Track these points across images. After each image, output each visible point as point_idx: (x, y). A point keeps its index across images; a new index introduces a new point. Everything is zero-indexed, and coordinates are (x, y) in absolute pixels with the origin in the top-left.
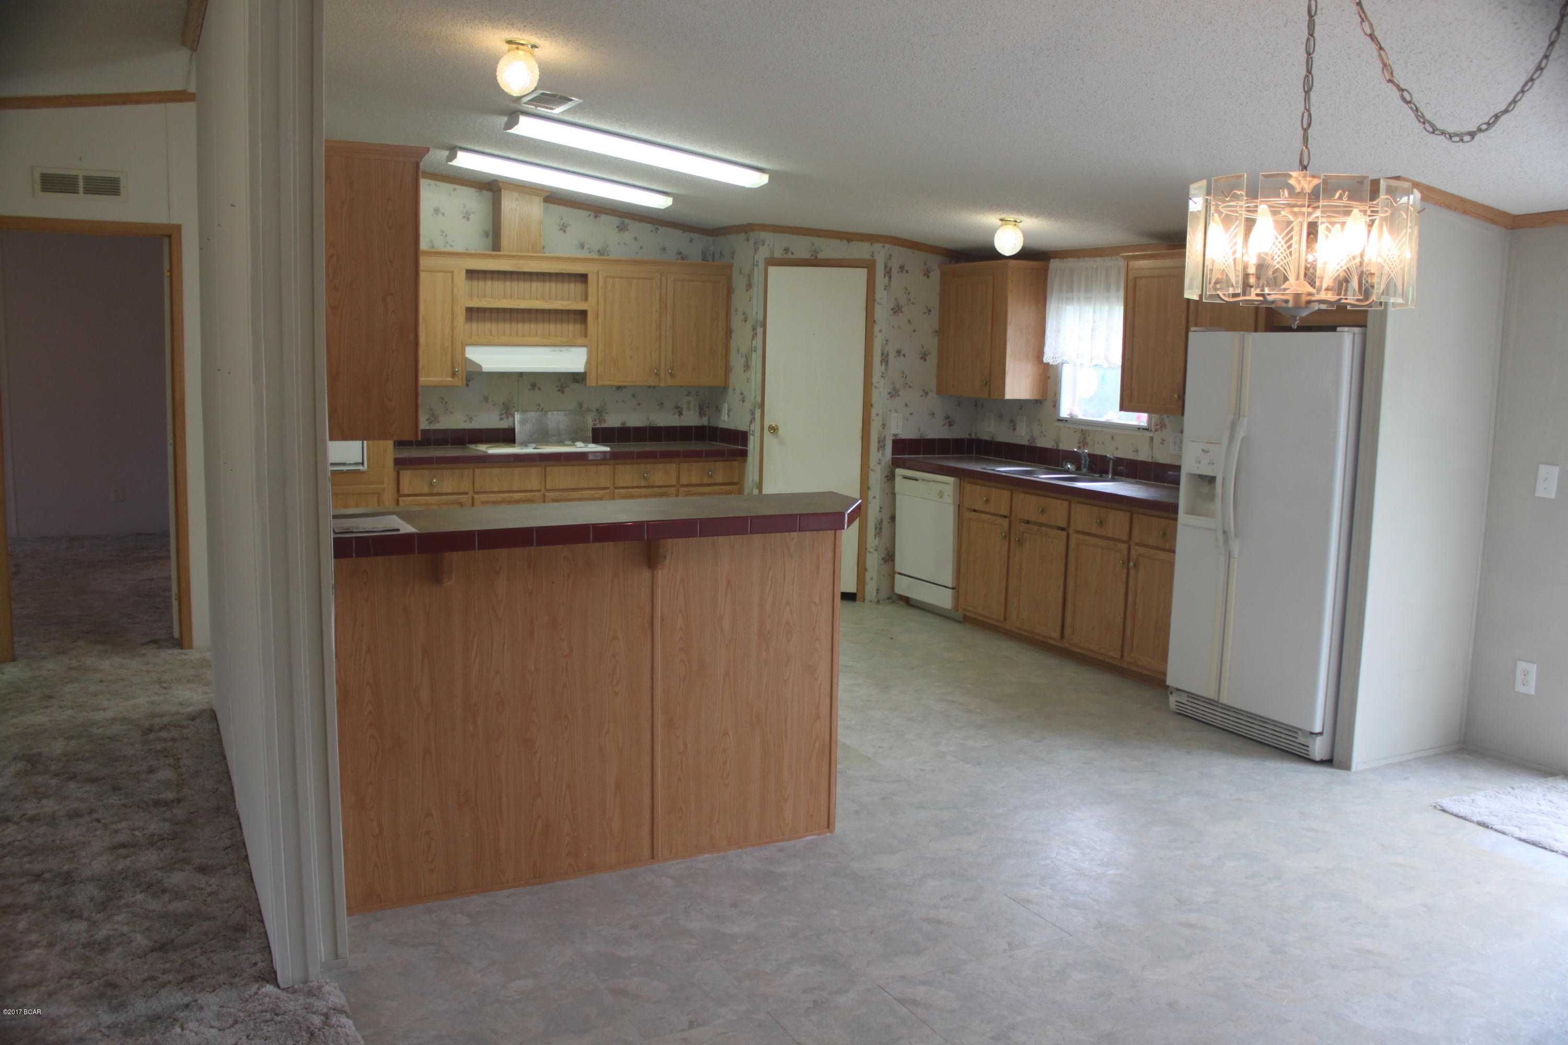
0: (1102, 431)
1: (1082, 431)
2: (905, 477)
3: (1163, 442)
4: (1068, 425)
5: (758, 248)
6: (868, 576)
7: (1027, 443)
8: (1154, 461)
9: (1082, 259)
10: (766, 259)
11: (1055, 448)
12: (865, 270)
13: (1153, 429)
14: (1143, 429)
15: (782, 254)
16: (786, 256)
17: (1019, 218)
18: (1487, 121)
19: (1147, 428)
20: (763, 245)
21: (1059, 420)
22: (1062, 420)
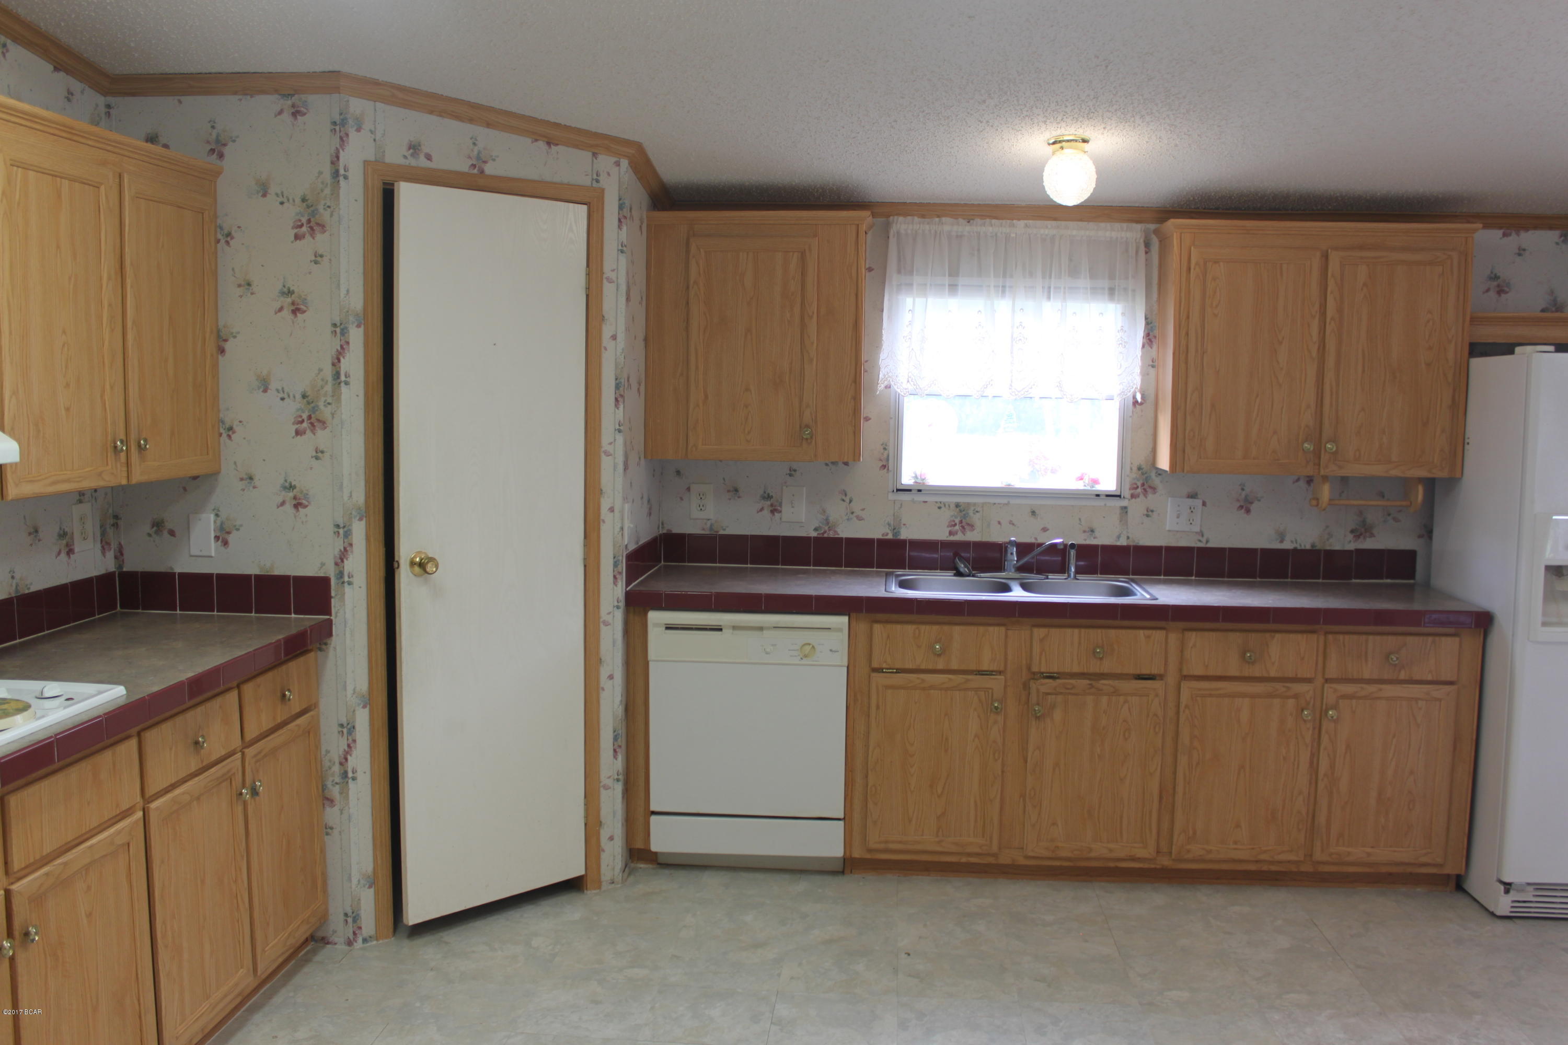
0: (1008, 504)
1: (957, 505)
2: (669, 628)
3: (1149, 513)
4: (920, 498)
5: (347, 135)
6: (604, 834)
7: (814, 534)
8: (1131, 544)
10: (366, 163)
11: (890, 536)
12: (585, 207)
13: (1127, 493)
14: (1107, 496)
15: (405, 157)
16: (413, 162)
19: (1119, 494)
20: (359, 130)
21: (898, 490)
22: (910, 490)
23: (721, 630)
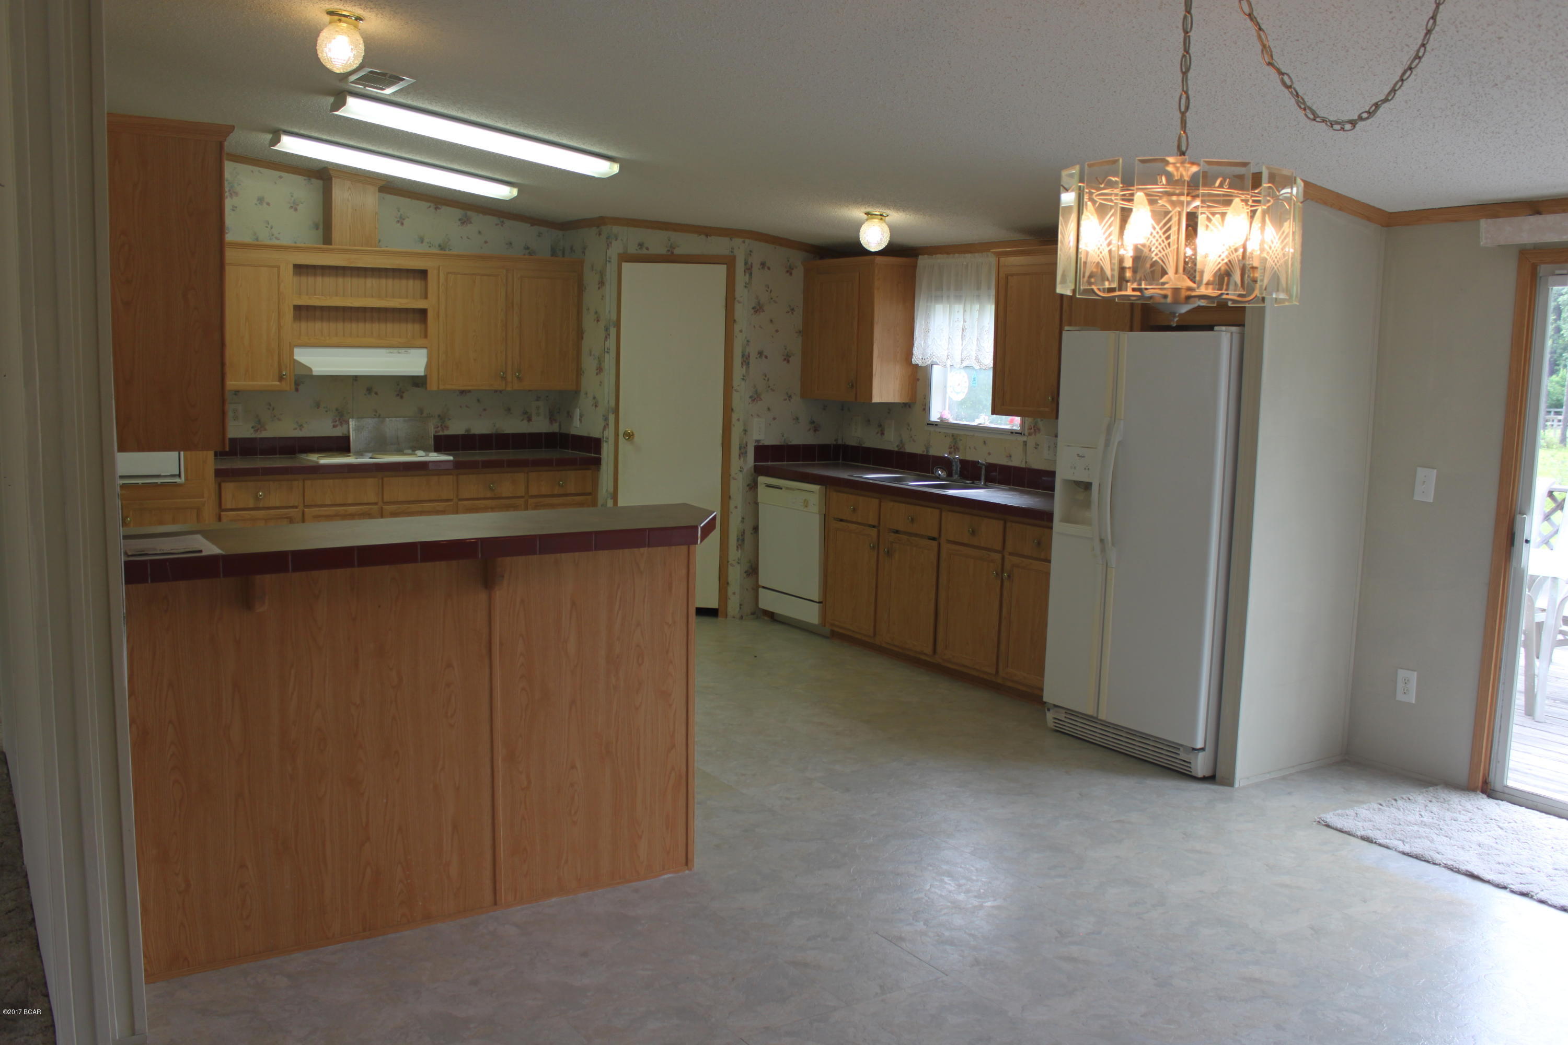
0: (974, 436)
1: (953, 435)
2: (768, 486)
3: (1037, 446)
4: (938, 430)
5: (611, 243)
6: (730, 590)
7: (896, 449)
8: (1027, 466)
9: (951, 255)
10: (619, 255)
11: (925, 453)
12: (725, 266)
13: (1026, 433)
14: (1016, 433)
15: (637, 250)
16: (640, 252)
17: (886, 212)
18: (1367, 110)
19: (1021, 432)
20: (616, 240)
21: (928, 424)
22: (933, 425)
23: (781, 488)
